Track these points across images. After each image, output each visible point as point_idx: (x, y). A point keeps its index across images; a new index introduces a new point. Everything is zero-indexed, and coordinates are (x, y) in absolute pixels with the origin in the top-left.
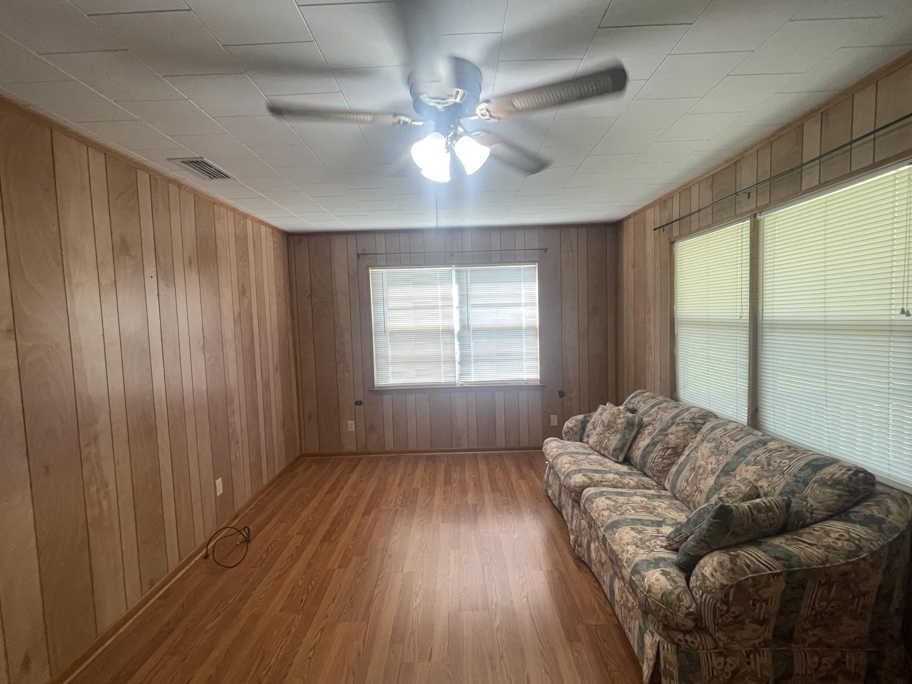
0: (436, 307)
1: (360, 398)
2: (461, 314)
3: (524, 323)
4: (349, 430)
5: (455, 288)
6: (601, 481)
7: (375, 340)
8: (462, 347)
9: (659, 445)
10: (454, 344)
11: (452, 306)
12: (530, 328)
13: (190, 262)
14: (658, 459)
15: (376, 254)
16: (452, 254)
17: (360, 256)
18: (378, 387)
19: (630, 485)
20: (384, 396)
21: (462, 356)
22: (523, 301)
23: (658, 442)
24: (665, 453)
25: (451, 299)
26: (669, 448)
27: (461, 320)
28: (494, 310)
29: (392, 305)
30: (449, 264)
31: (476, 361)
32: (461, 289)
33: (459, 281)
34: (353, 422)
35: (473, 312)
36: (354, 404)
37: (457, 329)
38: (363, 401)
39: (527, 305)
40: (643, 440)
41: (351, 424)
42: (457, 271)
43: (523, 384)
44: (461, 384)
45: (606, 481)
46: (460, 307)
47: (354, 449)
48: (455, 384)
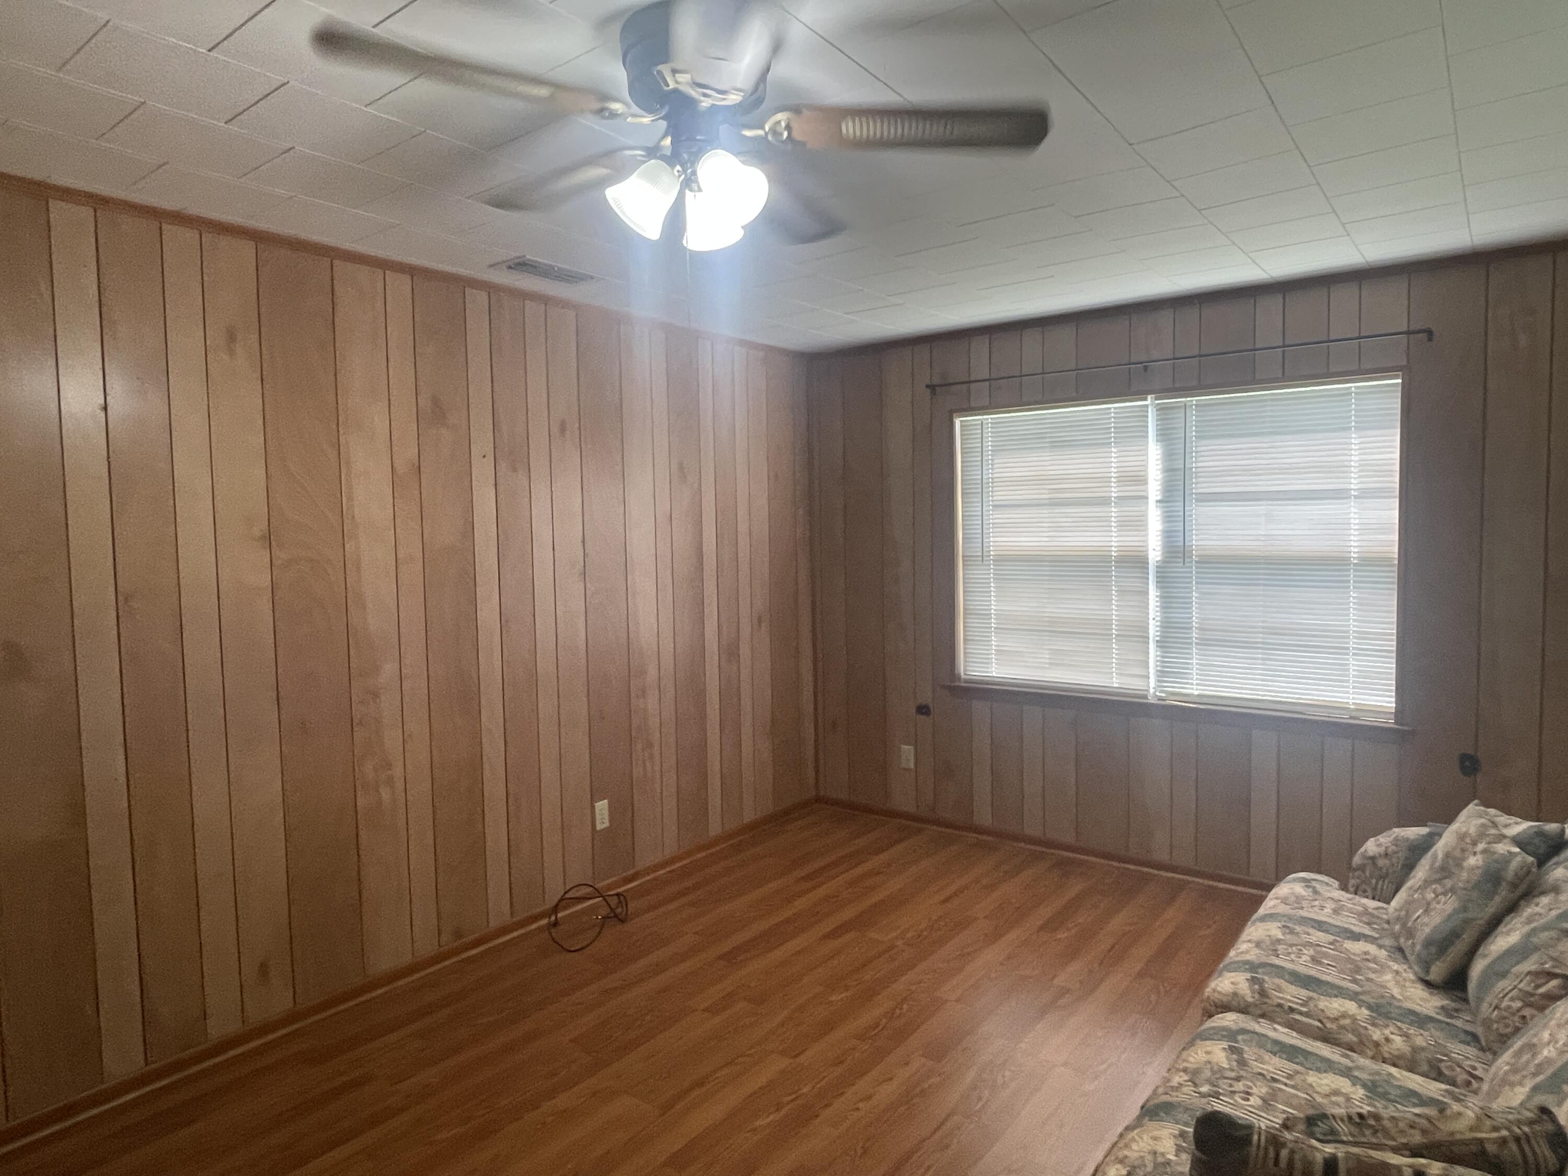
0: (1104, 501)
1: (926, 697)
2: (1168, 517)
3: (1355, 546)
4: (904, 765)
5: (1154, 452)
6: (1292, 1010)
7: (964, 574)
8: (1167, 602)
9: (1535, 957)
10: (1147, 593)
11: (1147, 498)
12: (1368, 562)
13: (563, 429)
14: (1512, 999)
15: (970, 382)
16: (1146, 368)
17: (937, 389)
18: (967, 681)
19: (1385, 1049)
20: (974, 702)
21: (1167, 625)
22: (1354, 484)
23: (1537, 949)
24: (1538, 986)
25: (1141, 480)
26: (1555, 976)
27: (1168, 535)
28: (1262, 508)
29: (1000, 495)
30: (1141, 394)
31: (1205, 643)
32: (1168, 456)
33: (1164, 435)
34: (911, 748)
35: (1199, 513)
36: (914, 711)
37: (1155, 554)
38: (931, 706)
39: (1365, 494)
40: (1508, 933)
41: (907, 751)
42: (1161, 409)
43: (1345, 718)
44: (1160, 699)
45: (1307, 1015)
46: (1166, 501)
47: (910, 808)
48: (1145, 697)
